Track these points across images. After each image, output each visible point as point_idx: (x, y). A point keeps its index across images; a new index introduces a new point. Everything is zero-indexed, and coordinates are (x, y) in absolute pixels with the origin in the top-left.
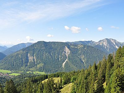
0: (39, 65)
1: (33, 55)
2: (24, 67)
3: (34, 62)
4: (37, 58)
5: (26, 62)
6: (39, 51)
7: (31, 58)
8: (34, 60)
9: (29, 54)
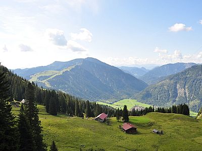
0: (192, 102)
1: (184, 87)
2: (171, 102)
3: (186, 97)
4: (191, 91)
5: (173, 97)
6: (194, 81)
7: (181, 91)
8: (185, 94)
9: (178, 85)
